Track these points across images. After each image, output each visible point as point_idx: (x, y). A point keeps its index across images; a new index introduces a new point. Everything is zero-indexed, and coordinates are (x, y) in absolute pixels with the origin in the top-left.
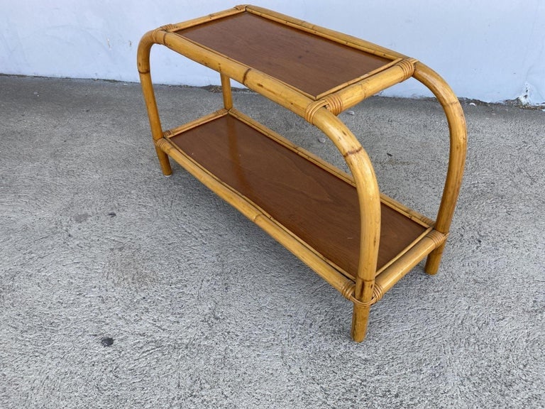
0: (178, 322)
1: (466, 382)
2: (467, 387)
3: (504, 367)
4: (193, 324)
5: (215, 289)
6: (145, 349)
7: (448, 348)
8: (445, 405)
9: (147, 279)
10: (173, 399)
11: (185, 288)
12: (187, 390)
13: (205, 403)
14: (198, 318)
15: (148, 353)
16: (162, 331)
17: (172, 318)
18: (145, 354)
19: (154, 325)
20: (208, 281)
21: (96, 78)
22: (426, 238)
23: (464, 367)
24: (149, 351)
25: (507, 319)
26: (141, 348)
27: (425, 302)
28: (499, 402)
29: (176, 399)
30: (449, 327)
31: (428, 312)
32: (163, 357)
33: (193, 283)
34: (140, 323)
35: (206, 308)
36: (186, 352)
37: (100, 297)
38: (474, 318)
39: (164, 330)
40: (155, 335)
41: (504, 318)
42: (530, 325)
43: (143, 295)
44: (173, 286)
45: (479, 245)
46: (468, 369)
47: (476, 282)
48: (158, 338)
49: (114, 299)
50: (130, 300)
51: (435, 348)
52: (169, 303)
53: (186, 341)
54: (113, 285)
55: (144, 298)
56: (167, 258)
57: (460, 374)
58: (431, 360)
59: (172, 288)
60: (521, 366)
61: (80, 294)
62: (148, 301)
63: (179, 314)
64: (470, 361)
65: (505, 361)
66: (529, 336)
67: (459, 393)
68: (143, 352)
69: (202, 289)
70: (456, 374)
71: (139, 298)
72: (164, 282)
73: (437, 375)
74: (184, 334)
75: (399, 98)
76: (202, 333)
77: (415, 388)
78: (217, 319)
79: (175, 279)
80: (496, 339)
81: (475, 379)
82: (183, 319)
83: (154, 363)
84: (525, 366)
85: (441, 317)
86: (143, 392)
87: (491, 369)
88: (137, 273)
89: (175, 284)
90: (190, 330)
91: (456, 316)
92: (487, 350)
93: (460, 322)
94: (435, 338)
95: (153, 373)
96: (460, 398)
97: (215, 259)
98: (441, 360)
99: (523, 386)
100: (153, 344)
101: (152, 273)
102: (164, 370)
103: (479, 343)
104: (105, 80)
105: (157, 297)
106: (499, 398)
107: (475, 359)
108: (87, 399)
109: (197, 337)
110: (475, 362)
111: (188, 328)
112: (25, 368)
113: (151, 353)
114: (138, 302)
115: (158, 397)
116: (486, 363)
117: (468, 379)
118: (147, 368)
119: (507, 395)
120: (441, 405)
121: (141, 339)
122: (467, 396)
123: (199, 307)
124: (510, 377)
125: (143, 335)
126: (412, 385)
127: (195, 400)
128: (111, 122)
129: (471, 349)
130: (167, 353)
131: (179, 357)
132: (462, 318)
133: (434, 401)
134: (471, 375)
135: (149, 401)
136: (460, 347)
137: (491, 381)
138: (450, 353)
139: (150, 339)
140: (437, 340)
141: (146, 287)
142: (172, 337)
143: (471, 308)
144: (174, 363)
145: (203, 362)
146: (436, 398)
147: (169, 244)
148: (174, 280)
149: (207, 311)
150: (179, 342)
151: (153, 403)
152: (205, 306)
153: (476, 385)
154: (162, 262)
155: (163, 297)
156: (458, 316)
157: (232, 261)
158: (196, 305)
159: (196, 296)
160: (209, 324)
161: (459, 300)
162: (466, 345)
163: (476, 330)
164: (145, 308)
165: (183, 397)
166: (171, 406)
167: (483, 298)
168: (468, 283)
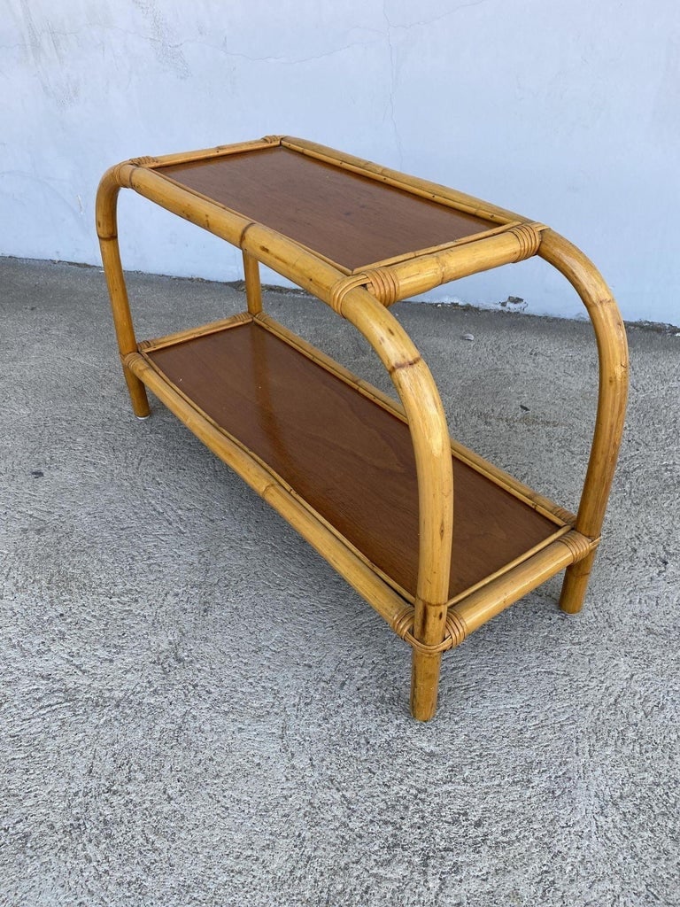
0: (111, 661)
1: (610, 810)
2: (609, 820)
4: (136, 667)
5: (185, 609)
6: (45, 702)
7: (585, 744)
8: (566, 849)
9: (73, 583)
10: (76, 794)
11: (133, 605)
12: (103, 781)
13: (131, 806)
14: (147, 657)
15: (49, 709)
16: (80, 673)
17: (102, 653)
18: (42, 712)
19: (68, 661)
20: (177, 595)
21: (57, 259)
22: (557, 543)
23: (610, 782)
24: (50, 705)
26: (39, 700)
27: (552, 660)
28: (666, 852)
29: (80, 794)
30: (590, 708)
31: (556, 679)
32: (74, 718)
33: (151, 597)
34: (45, 657)
35: (163, 641)
36: (115, 713)
38: (638, 696)
39: (84, 672)
40: (68, 680)
43: (60, 610)
44: (114, 599)
45: (663, 569)
46: (616, 786)
47: (650, 631)
48: (71, 685)
49: (10, 613)
50: (38, 617)
51: (560, 743)
52: (103, 627)
53: (118, 694)
54: (14, 589)
55: (62, 615)
56: (114, 551)
57: (600, 794)
58: (549, 765)
59: (112, 603)
62: (69, 620)
63: (115, 646)
64: (621, 771)
67: (594, 829)
68: (41, 708)
69: (164, 609)
70: (593, 794)
71: (53, 614)
72: (101, 590)
73: (558, 793)
74: (117, 682)
75: (555, 319)
76: (149, 682)
77: (513, 812)
78: (179, 660)
79: (120, 587)
81: (627, 806)
82: (120, 656)
83: (56, 728)
85: (578, 688)
86: (25, 777)
87: (659, 791)
88: (59, 572)
89: (119, 596)
90: (129, 676)
91: (607, 689)
92: (655, 754)
93: (612, 700)
94: (562, 726)
95: (51, 746)
96: (594, 838)
97: (195, 559)
98: (569, 766)
100: (61, 694)
101: (83, 575)
102: (70, 741)
103: (642, 742)
104: (70, 263)
105: (84, 615)
107: (632, 770)
109: (139, 689)
110: (631, 775)
111: (127, 672)
113: (54, 711)
114: (50, 621)
115: (50, 788)
116: (652, 779)
117: (615, 804)
118: (43, 736)
120: (557, 848)
121: (42, 685)
122: (609, 835)
123: (154, 639)
125: (48, 677)
126: (509, 806)
127: (115, 799)
128: (67, 328)
129: (626, 751)
130: (81, 712)
131: (102, 721)
132: (616, 694)
133: (546, 840)
134: (621, 797)
135: (33, 794)
136: (606, 744)
137: (657, 812)
138: (587, 755)
139: (56, 686)
140: (566, 728)
141: (68, 597)
142: (95, 685)
143: (635, 677)
144: (90, 731)
145: (141, 734)
146: (551, 836)
147: (122, 529)
148: (119, 589)
149: (164, 646)
150: (107, 694)
151: (40, 798)
152: (163, 637)
153: (629, 816)
154: (105, 557)
155: (94, 616)
156: (610, 689)
157: (224, 564)
158: (147, 634)
159: (150, 619)
160: (164, 669)
161: (616, 662)
162: (619, 743)
163: (639, 717)
164: (60, 631)
165: (93, 793)
166: (69, 807)
167: (659, 661)
168: (634, 634)
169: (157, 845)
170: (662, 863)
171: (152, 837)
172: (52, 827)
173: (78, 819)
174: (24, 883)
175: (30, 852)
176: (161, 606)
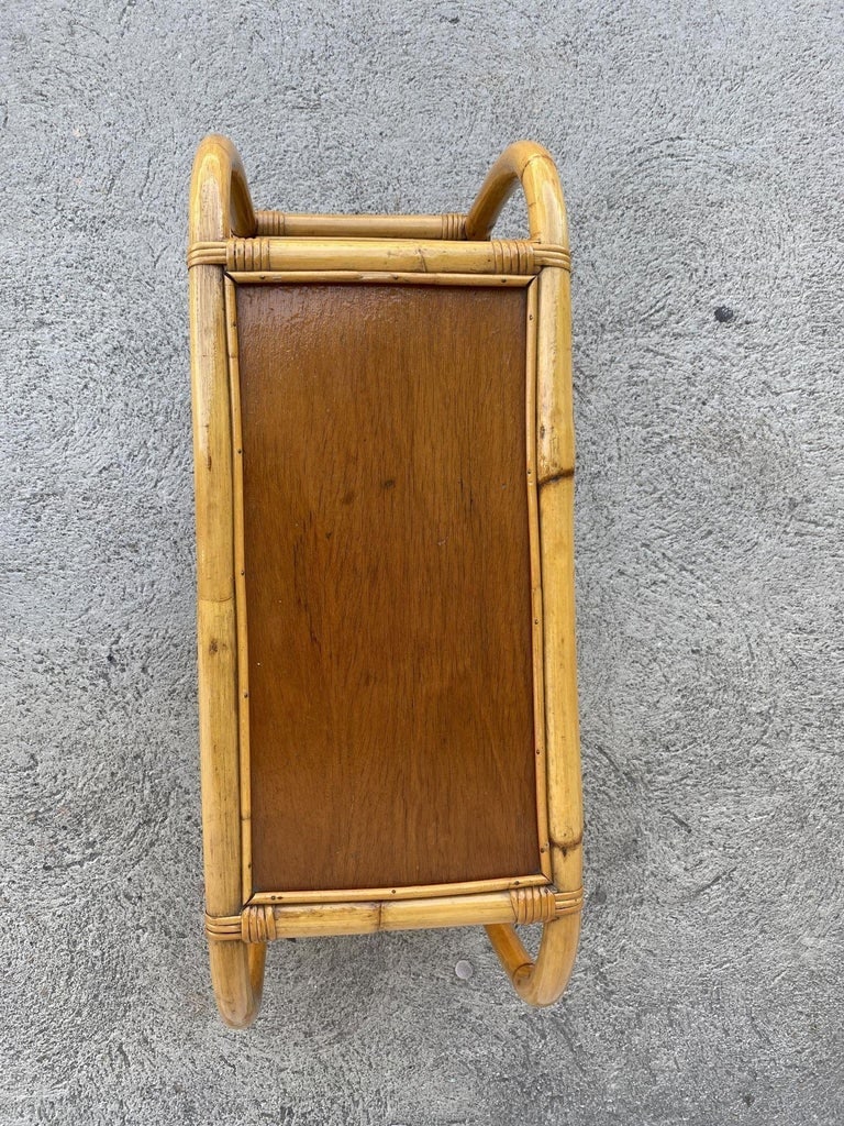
0: (631, 367)
1: (180, 343)
2: (181, 335)
3: (119, 379)
4: (607, 368)
5: (594, 444)
6: (663, 313)
9: (717, 444)
10: (594, 246)
11: (645, 435)
12: (579, 260)
14: (604, 379)
15: (657, 308)
16: (651, 347)
17: (643, 373)
18: (660, 304)
19: (668, 357)
20: (610, 459)
23: (180, 368)
24: (658, 311)
25: (95, 471)
26: (670, 314)
28: (138, 320)
29: (590, 246)
32: (631, 305)
33: (633, 449)
34: (690, 356)
35: (597, 402)
36: (601, 319)
37: (778, 394)
38: (151, 463)
39: (648, 350)
40: (657, 339)
41: (101, 472)
42: (59, 467)
43: (709, 409)
44: (666, 436)
45: (114, 647)
46: (174, 366)
47: (134, 548)
48: (652, 334)
49: (752, 392)
50: (725, 396)
52: (659, 402)
53: (608, 336)
54: (768, 421)
55: (704, 404)
56: (700, 497)
59: (666, 431)
60: (91, 385)
61: (812, 393)
62: (694, 400)
63: (636, 384)
64: (170, 380)
65: (116, 389)
66: (66, 444)
68: (663, 308)
69: (614, 438)
71: (714, 402)
72: (685, 443)
74: (616, 347)
76: (588, 356)
79: (669, 453)
80: (122, 427)
81: (166, 351)
82: (626, 375)
83: (640, 293)
84: (86, 386)
86: (639, 248)
87: (139, 371)
88: (739, 455)
89: (664, 442)
90: (608, 357)
91: (180, 463)
92: (140, 404)
93: (176, 452)
95: (635, 278)
97: (615, 512)
99: (97, 352)
100: (655, 323)
101: (713, 458)
102: (622, 285)
103: (150, 415)
105: (684, 409)
106: (135, 326)
107: (161, 384)
108: (710, 226)
109: (593, 346)
110: (161, 379)
111: (612, 361)
112: (820, 255)
113: (651, 308)
114: (710, 394)
115: (615, 245)
116: (145, 380)
117: (176, 350)
118: (647, 283)
119: (123, 333)
121: (678, 329)
122: (181, 322)
123: (607, 402)
124: (113, 362)
125: (677, 336)
129: (165, 401)
130: (629, 312)
131: (608, 310)
132: (172, 459)
134: (171, 357)
135: (625, 237)
136: (182, 402)
137: (142, 353)
139: (663, 330)
141: (712, 426)
142: (632, 340)
143: (153, 484)
144: (612, 298)
147: (710, 533)
148: (669, 449)
149: (592, 396)
150: (617, 334)
151: (618, 236)
152: (598, 405)
153: (165, 342)
154: (706, 487)
155: (674, 411)
156: (177, 463)
157: (581, 512)
158: (615, 405)
159: (621, 423)
160: (582, 372)
161: (171, 497)
162: (171, 406)
163: (152, 440)
164: (694, 385)
165: (581, 249)
166: (593, 236)
167: (129, 510)
168: (151, 540)
169: (515, 226)
170: (142, 310)
171: (521, 230)
172: (597, 218)
173: (581, 228)
174: (592, 178)
175: (601, 197)
176: (618, 440)
